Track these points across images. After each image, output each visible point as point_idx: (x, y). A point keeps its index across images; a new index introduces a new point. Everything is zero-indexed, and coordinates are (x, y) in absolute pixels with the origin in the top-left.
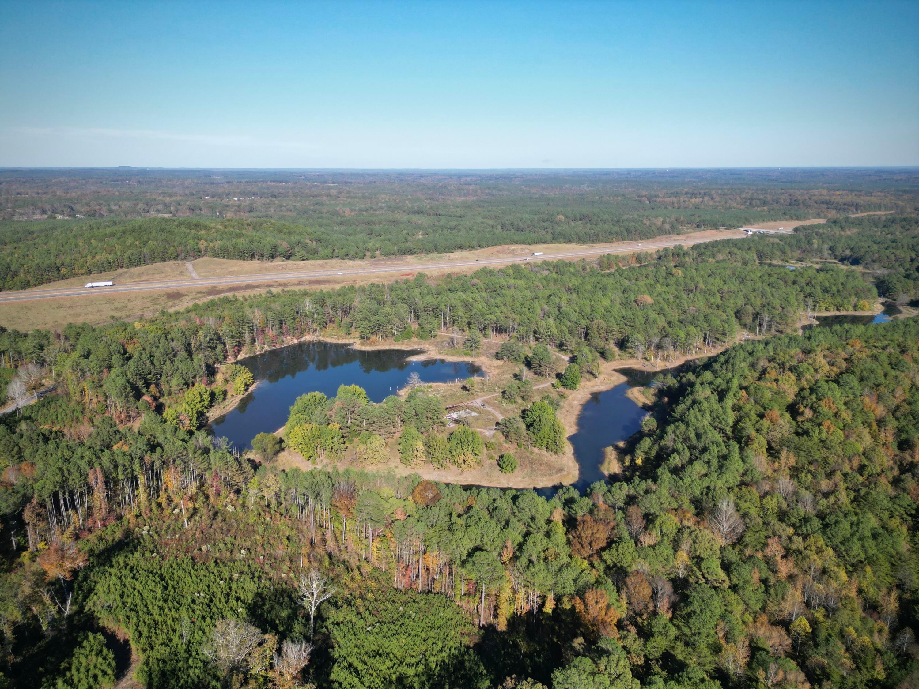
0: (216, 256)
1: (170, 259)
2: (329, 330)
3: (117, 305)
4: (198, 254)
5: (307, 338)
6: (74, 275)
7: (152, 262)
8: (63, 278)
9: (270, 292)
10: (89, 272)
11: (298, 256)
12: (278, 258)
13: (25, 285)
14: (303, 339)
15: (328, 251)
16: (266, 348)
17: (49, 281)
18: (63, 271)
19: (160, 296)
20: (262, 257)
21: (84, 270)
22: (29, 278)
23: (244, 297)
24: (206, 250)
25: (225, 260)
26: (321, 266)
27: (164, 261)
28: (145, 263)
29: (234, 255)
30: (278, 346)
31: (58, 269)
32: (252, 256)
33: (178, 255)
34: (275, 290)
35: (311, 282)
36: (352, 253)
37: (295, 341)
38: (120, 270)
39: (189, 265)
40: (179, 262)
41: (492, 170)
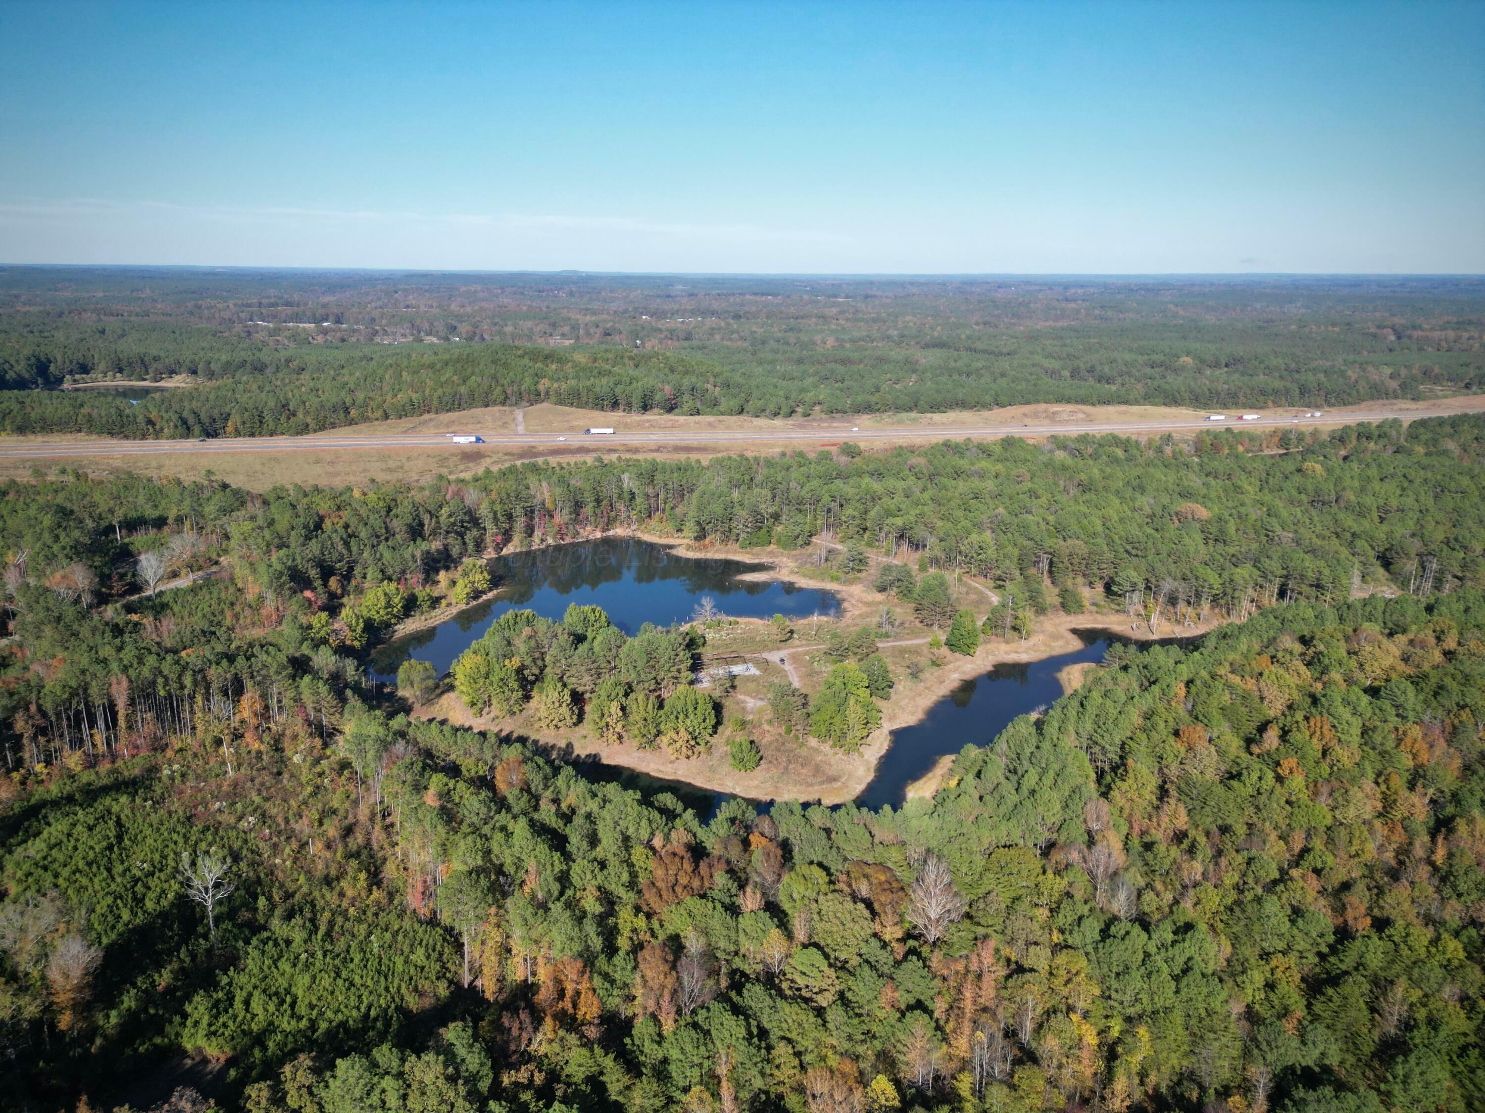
0: (560, 402)
1: (495, 403)
2: (654, 522)
3: (392, 464)
4: (536, 397)
5: (619, 531)
6: (366, 419)
7: (470, 407)
8: (351, 422)
9: (600, 460)
10: (386, 416)
11: (686, 408)
12: (656, 410)
13: (304, 430)
14: (611, 533)
15: (734, 403)
16: (550, 541)
17: (333, 426)
18: (354, 412)
19: (453, 455)
20: (629, 406)
21: (378, 414)
22: (309, 420)
23: (559, 464)
24: (547, 393)
25: (574, 409)
26: (710, 424)
27: (487, 406)
28: (460, 407)
29: (587, 403)
30: (568, 540)
31: (347, 411)
32: (615, 405)
33: (506, 398)
34: (608, 458)
35: (677, 449)
36: (772, 407)
37: (598, 535)
38: (426, 416)
39: (519, 414)
40: (506, 408)
41: (1139, 276)
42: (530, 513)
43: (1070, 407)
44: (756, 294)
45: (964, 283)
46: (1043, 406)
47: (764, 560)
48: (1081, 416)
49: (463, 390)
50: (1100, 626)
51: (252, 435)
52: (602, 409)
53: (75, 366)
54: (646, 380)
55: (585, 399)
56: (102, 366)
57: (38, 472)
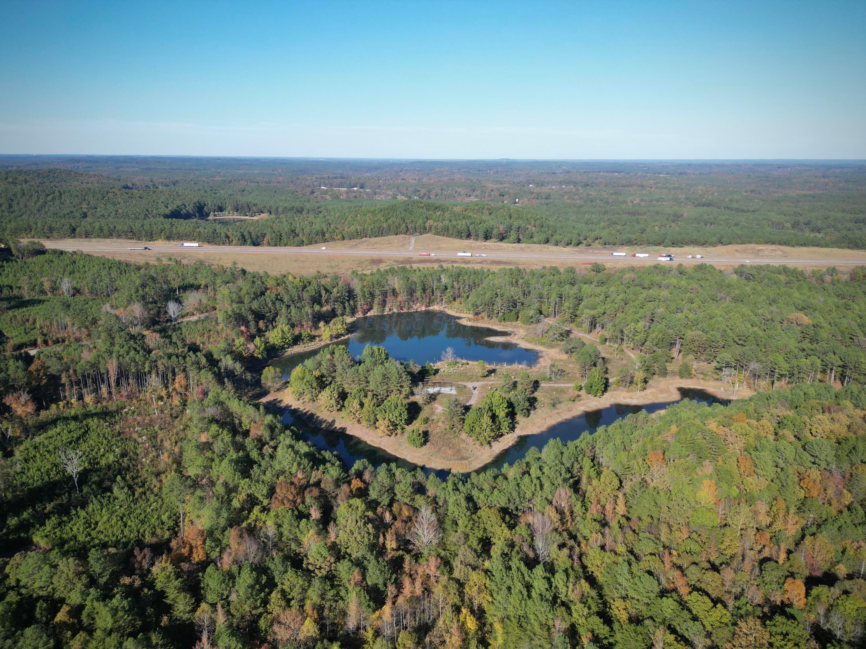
0: (437, 234)
1: (401, 233)
2: (456, 304)
3: (333, 264)
4: (424, 230)
5: (436, 308)
6: (333, 239)
7: (388, 234)
8: (325, 241)
9: (441, 267)
10: (344, 238)
11: (511, 239)
12: (493, 240)
13: (301, 244)
14: (431, 308)
15: (542, 237)
16: (395, 310)
17: (316, 242)
18: (327, 235)
19: (366, 260)
20: (477, 238)
21: (340, 236)
22: (304, 239)
23: (418, 268)
24: (430, 228)
25: (445, 238)
26: (522, 249)
27: (397, 234)
28: (382, 235)
29: (452, 234)
30: (405, 310)
31: (323, 234)
32: (469, 236)
33: (408, 230)
34: (445, 265)
35: (494, 262)
36: (566, 239)
37: (423, 309)
38: (364, 239)
39: (413, 239)
40: (407, 236)
42: (385, 294)
43: (773, 247)
44: (608, 172)
45: (755, 165)
46: (752, 245)
47: (509, 329)
48: (780, 253)
49: (385, 225)
50: (699, 387)
51: (276, 245)
52: (461, 238)
53: (216, 208)
54: (491, 222)
55: (451, 232)
56: (229, 208)
57: (158, 259)
